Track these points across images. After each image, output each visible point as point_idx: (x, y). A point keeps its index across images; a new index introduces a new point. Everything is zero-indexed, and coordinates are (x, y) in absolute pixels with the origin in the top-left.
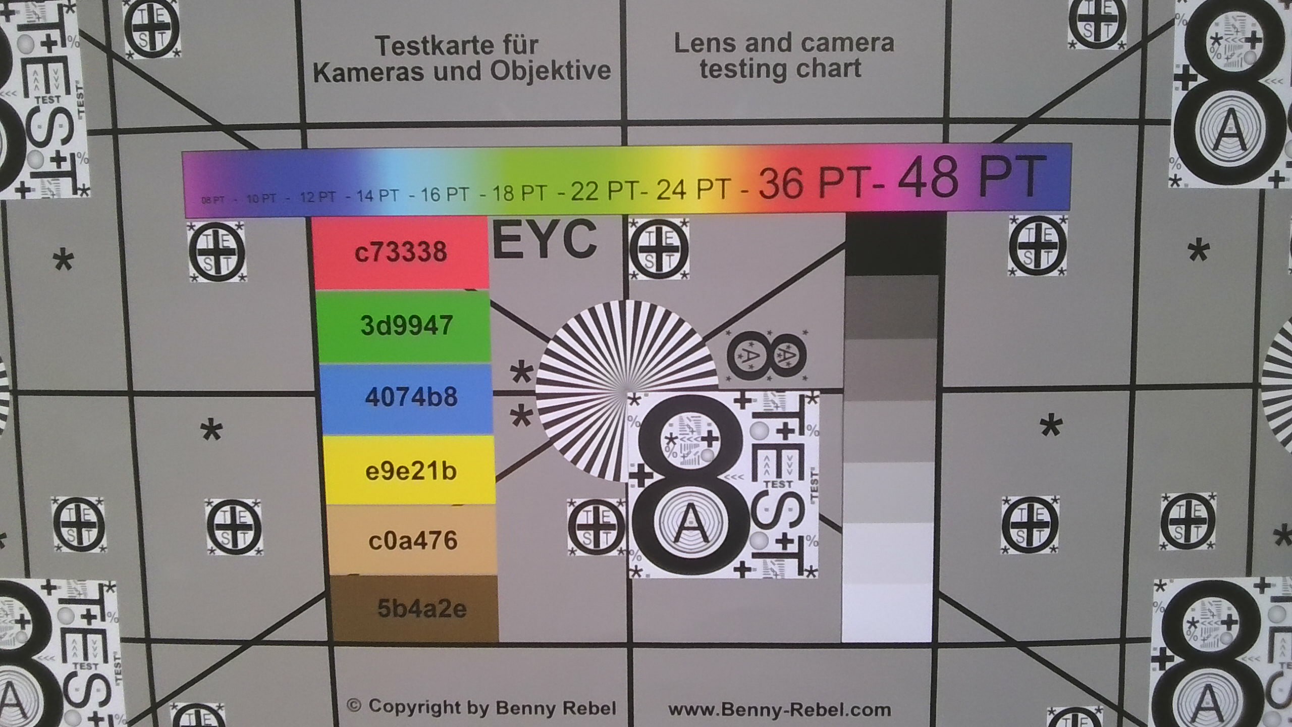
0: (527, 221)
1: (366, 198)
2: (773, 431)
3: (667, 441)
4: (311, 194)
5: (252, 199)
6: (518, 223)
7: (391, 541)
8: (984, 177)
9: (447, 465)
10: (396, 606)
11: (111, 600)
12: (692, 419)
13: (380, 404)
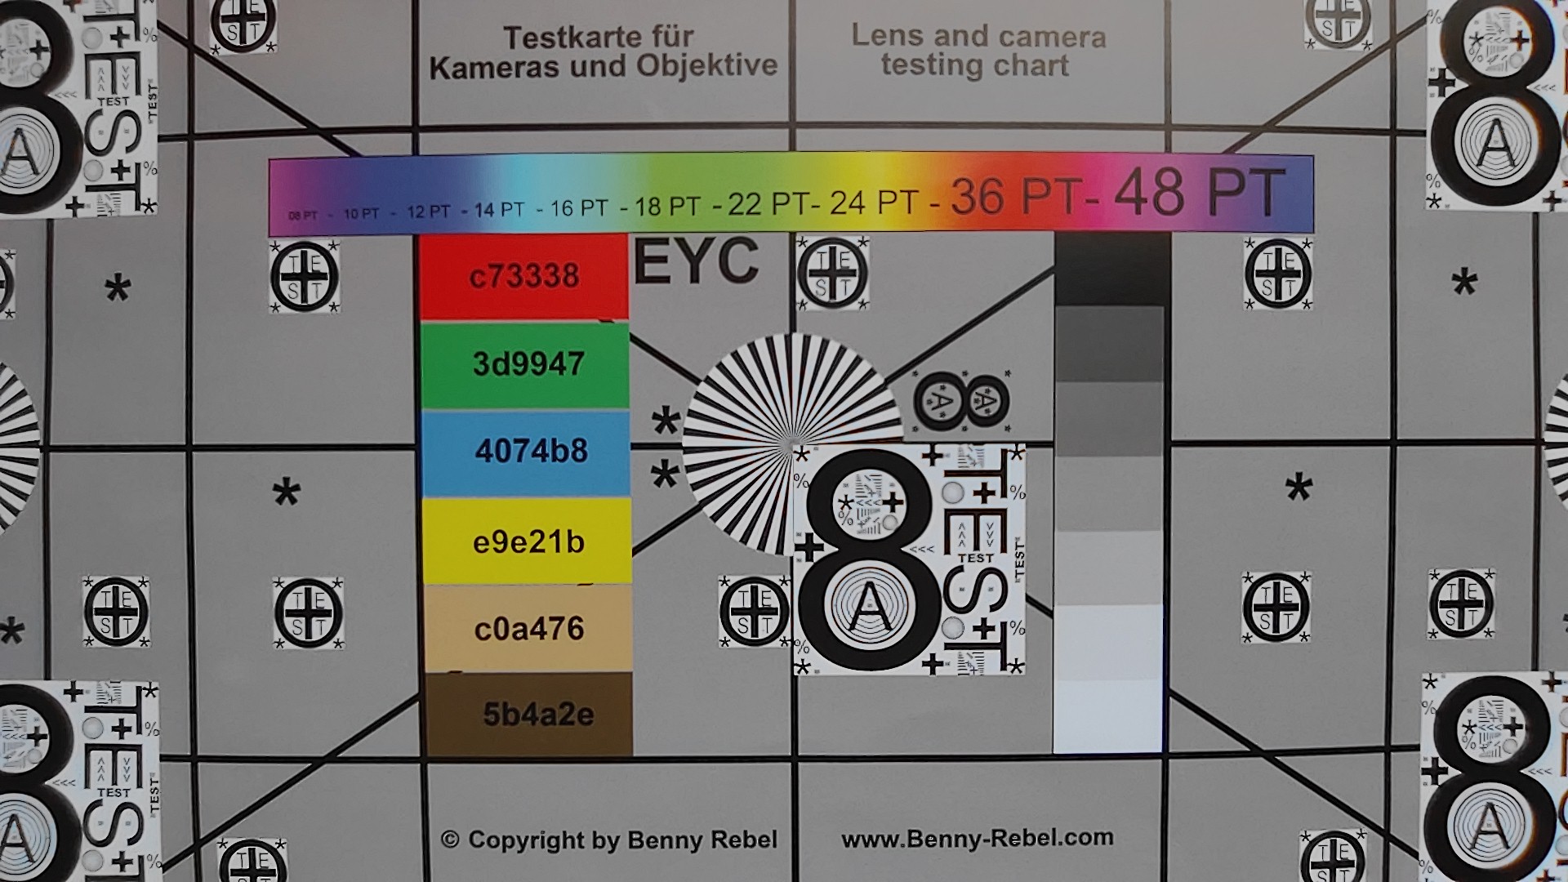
0: (677, 240)
1: (486, 212)
2: (969, 493)
3: (841, 504)
4: (420, 210)
5: (351, 214)
6: (665, 241)
7: (502, 629)
8: (1214, 194)
9: (573, 536)
10: (506, 711)
11: (151, 708)
12: (871, 478)
13: (494, 459)
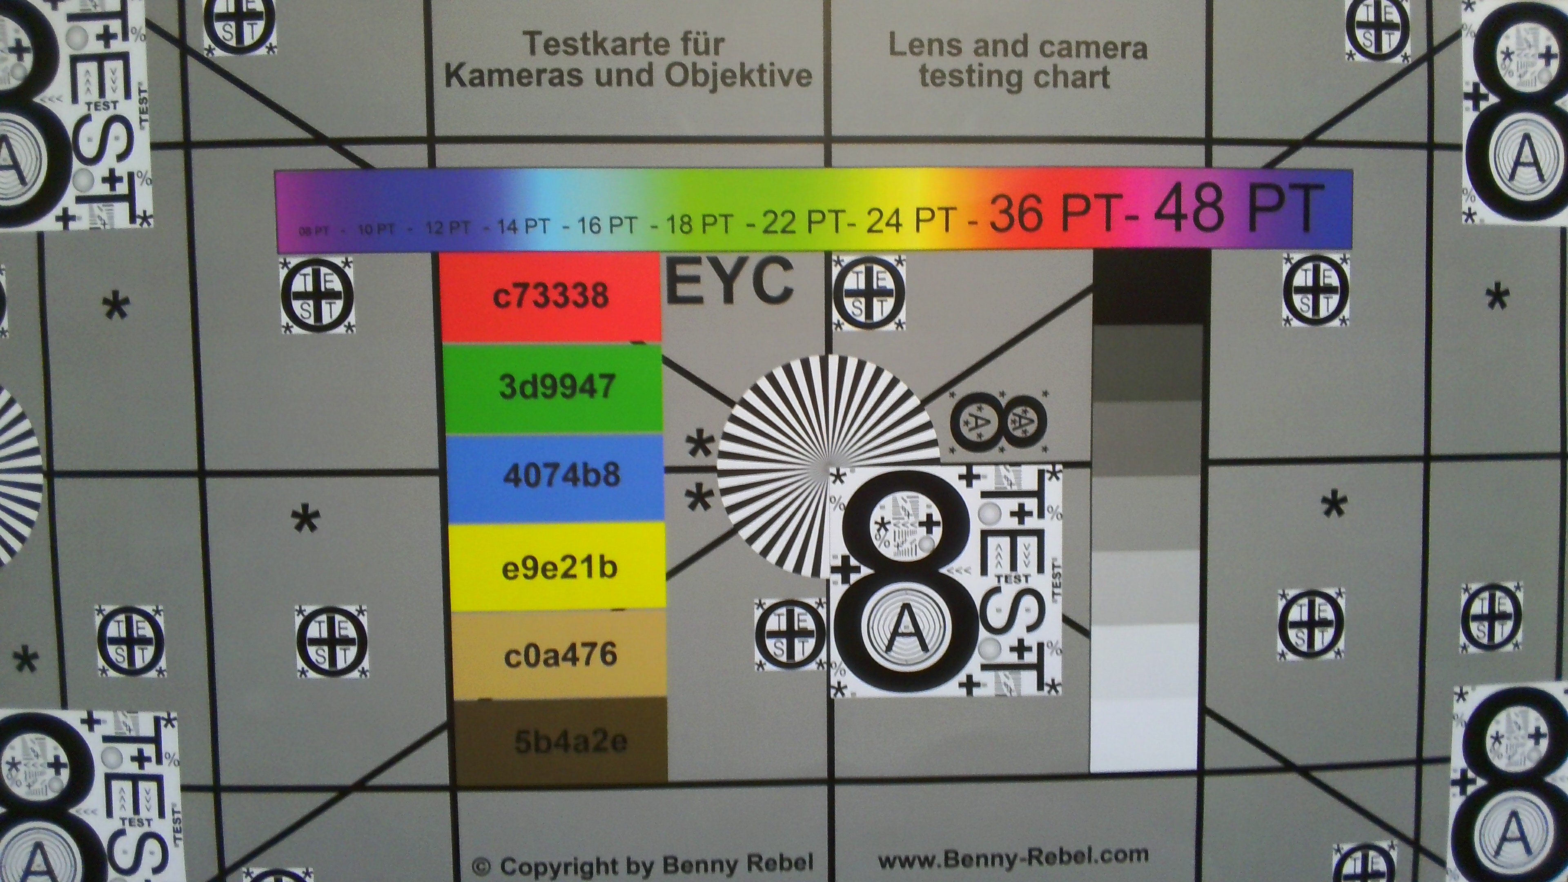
0: (708, 258)
1: (509, 229)
2: (1006, 514)
3: (877, 526)
4: (439, 226)
5: (366, 230)
6: (697, 261)
7: (532, 656)
8: (1254, 210)
9: (606, 559)
10: (538, 740)
11: (170, 738)
12: (908, 500)
13: (523, 484)
